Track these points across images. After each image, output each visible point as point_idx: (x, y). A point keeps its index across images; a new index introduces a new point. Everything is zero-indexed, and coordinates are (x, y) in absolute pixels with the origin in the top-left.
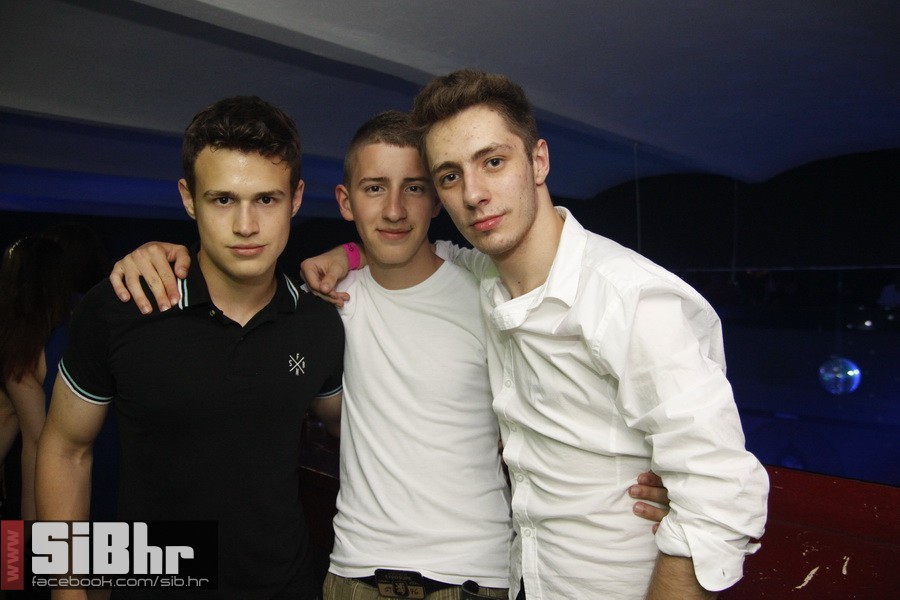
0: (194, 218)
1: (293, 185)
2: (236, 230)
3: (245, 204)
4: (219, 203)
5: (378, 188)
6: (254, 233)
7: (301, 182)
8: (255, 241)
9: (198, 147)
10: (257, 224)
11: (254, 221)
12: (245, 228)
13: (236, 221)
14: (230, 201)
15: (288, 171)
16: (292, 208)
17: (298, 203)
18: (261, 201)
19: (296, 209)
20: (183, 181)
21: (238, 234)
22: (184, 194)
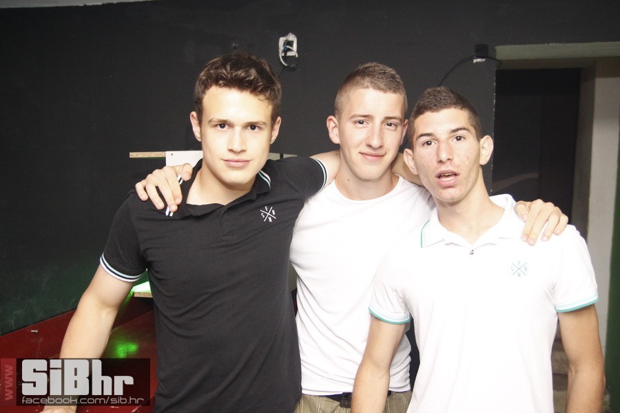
0: (199, 140)
1: (273, 119)
2: (230, 148)
3: (238, 129)
4: (219, 128)
5: (363, 122)
6: (243, 151)
7: (279, 118)
8: (243, 157)
9: (206, 86)
10: (246, 144)
11: (243, 142)
12: (237, 147)
13: (231, 141)
14: (226, 127)
15: (270, 108)
16: (271, 137)
17: (276, 134)
18: (249, 128)
19: (274, 138)
20: (194, 113)
21: (231, 151)
22: (194, 122)
